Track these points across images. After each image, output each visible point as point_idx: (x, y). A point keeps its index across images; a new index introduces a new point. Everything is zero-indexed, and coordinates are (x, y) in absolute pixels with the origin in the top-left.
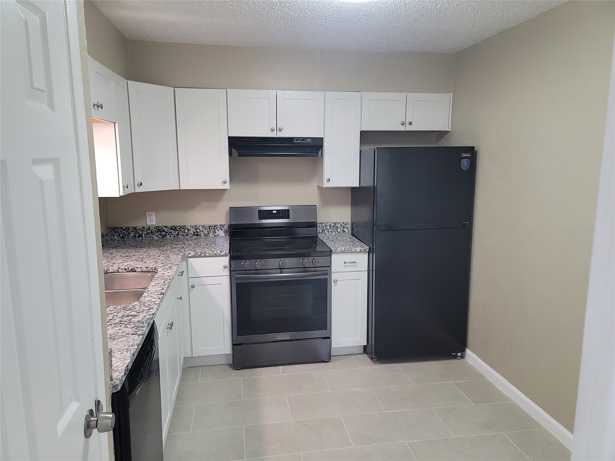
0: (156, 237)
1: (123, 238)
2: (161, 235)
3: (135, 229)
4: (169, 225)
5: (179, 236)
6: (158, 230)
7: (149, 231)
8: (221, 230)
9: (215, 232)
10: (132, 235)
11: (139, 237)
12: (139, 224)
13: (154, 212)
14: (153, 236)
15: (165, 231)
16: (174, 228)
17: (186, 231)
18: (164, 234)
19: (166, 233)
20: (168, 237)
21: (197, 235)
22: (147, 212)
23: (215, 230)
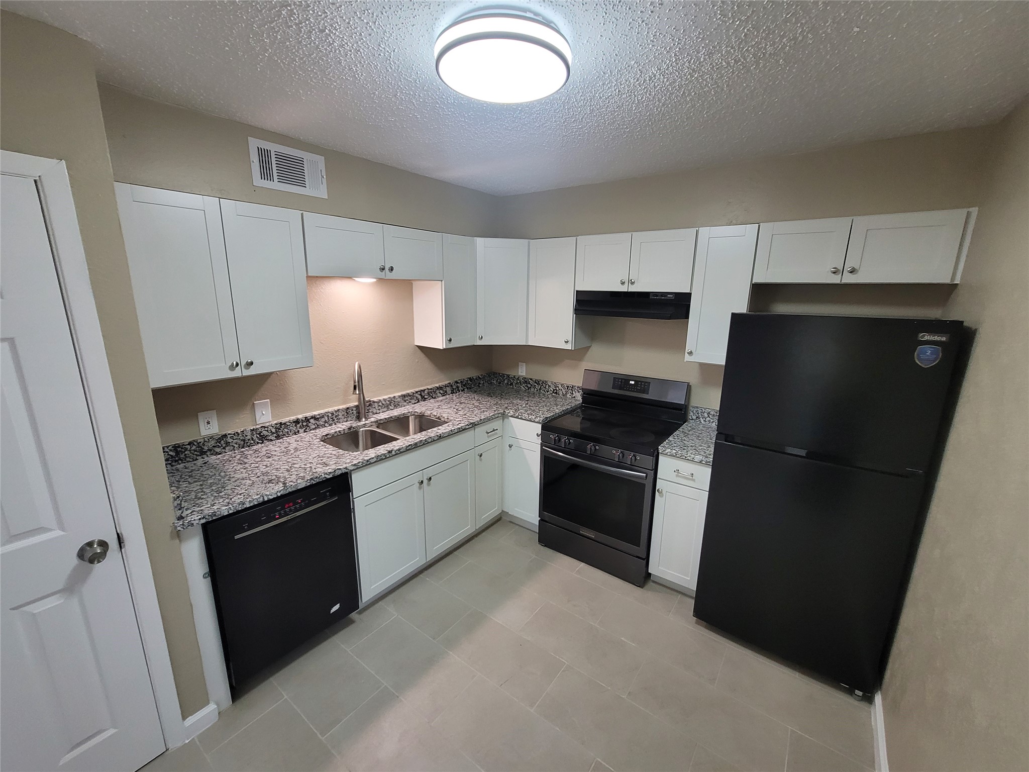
0: (523, 388)
1: (500, 383)
2: (527, 386)
3: (509, 377)
4: (534, 378)
5: (541, 391)
6: (525, 381)
7: (519, 381)
8: (579, 392)
9: (572, 394)
10: (506, 382)
11: (511, 385)
12: (512, 373)
13: (525, 364)
14: (521, 386)
15: (530, 384)
16: (537, 382)
17: (547, 387)
18: (529, 386)
19: (531, 385)
20: (532, 390)
21: (556, 393)
22: (520, 363)
23: (572, 391)
